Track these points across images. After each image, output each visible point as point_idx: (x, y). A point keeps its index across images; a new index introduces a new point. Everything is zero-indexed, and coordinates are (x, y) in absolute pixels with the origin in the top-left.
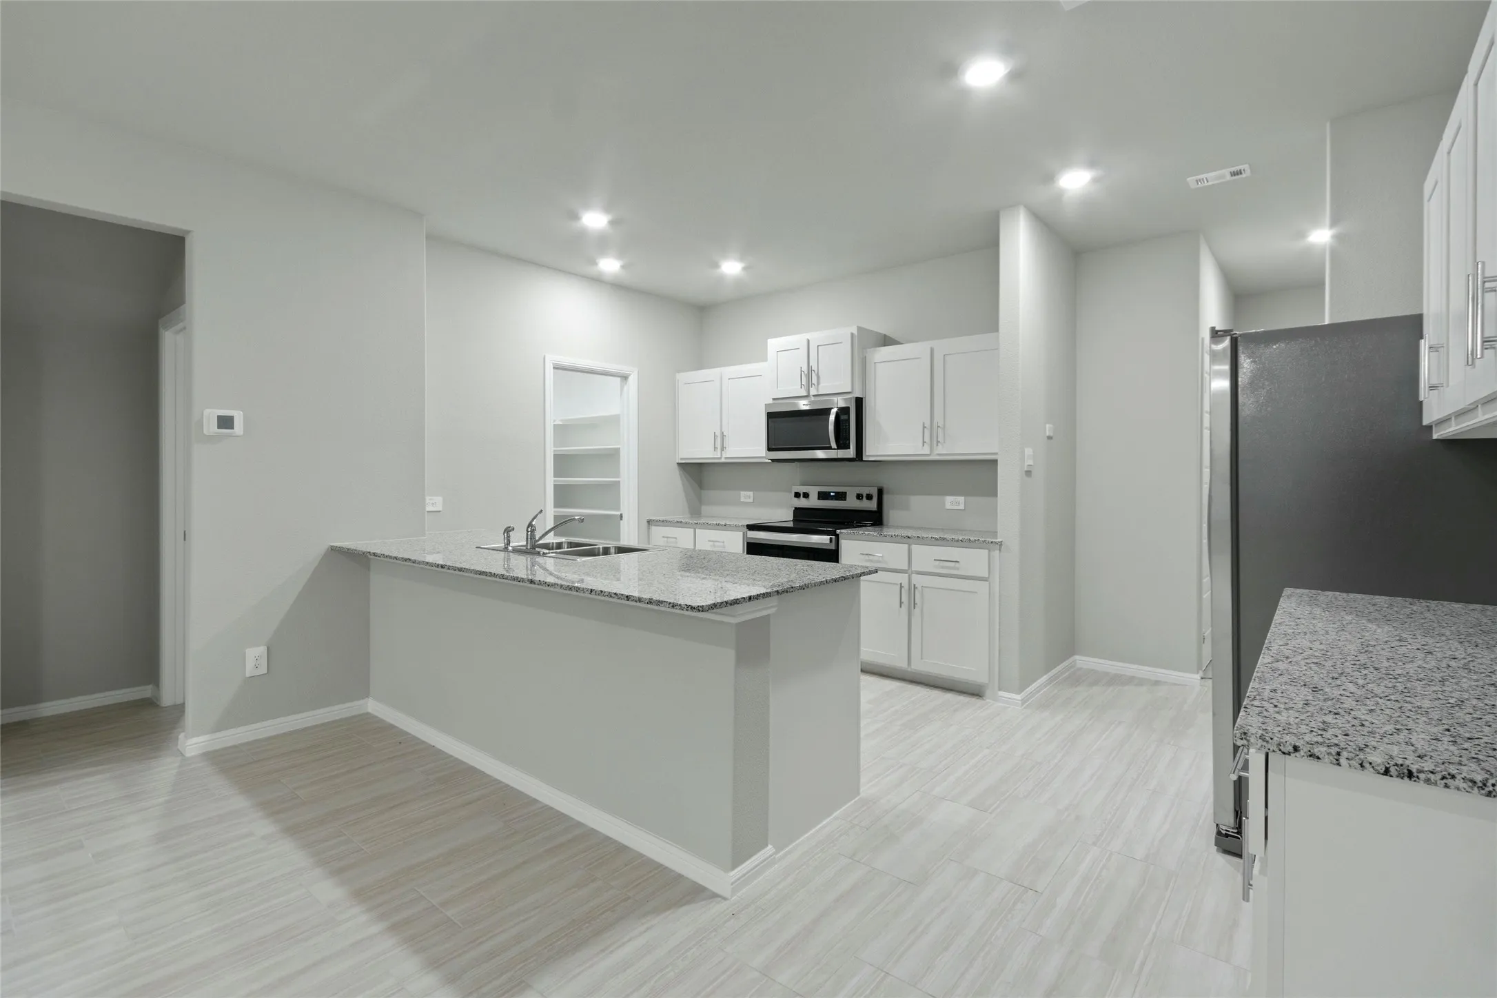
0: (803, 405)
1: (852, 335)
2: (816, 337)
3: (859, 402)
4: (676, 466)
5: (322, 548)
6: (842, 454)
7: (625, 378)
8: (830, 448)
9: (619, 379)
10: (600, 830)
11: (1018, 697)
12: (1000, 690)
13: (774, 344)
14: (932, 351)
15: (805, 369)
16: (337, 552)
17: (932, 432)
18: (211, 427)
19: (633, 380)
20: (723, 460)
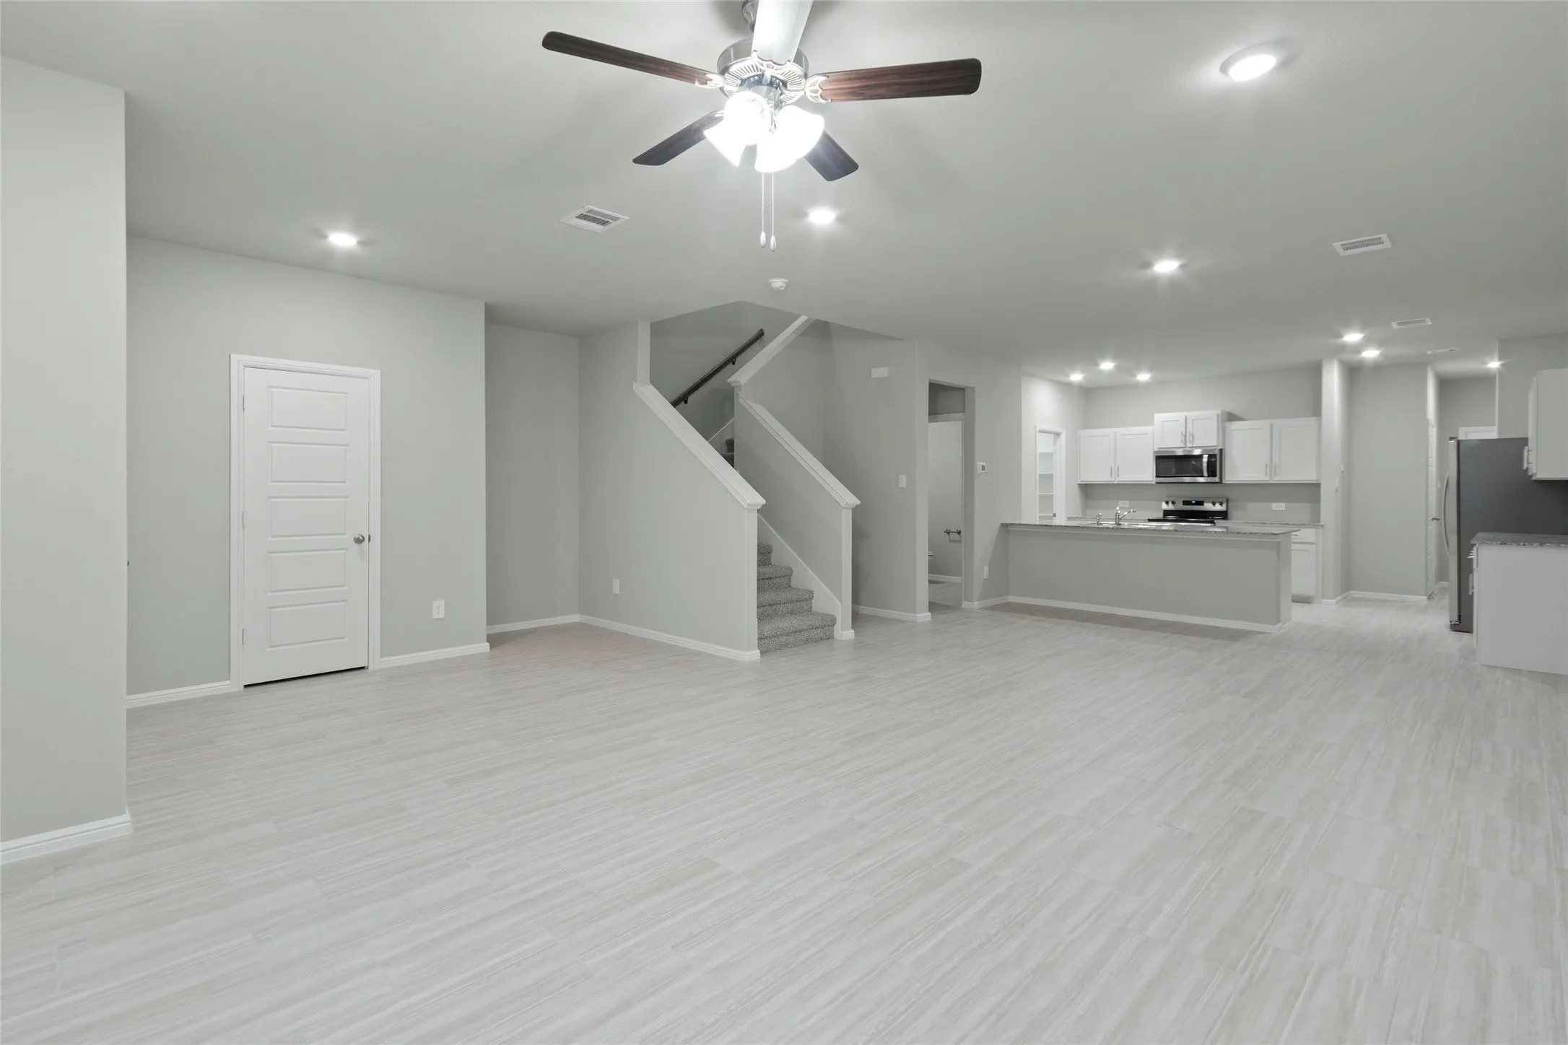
0: (1180, 452)
1: (1218, 415)
2: (1192, 414)
3: (1221, 451)
4: (1077, 486)
5: (998, 525)
6: (1210, 479)
7: (1057, 435)
8: (1202, 476)
9: (1052, 435)
10: (1221, 626)
11: (1334, 601)
12: (1323, 598)
13: (1159, 417)
14: (1272, 425)
15: (1184, 432)
16: (1002, 524)
17: (1272, 468)
18: (980, 470)
19: (1063, 436)
20: (1116, 482)
